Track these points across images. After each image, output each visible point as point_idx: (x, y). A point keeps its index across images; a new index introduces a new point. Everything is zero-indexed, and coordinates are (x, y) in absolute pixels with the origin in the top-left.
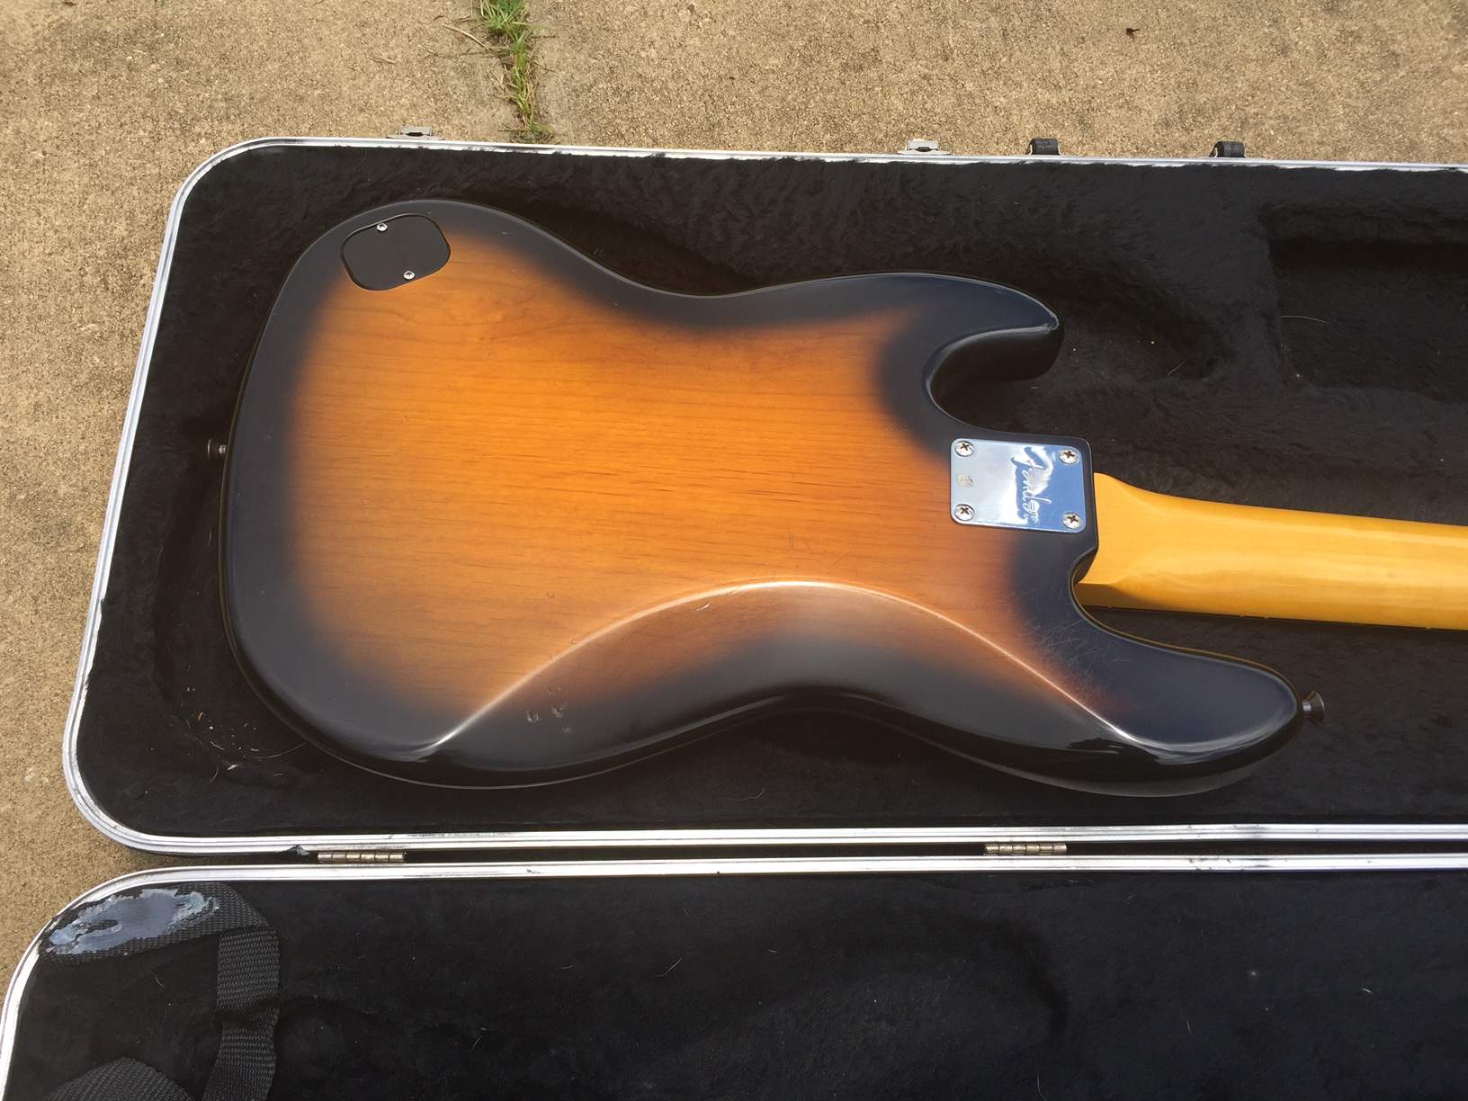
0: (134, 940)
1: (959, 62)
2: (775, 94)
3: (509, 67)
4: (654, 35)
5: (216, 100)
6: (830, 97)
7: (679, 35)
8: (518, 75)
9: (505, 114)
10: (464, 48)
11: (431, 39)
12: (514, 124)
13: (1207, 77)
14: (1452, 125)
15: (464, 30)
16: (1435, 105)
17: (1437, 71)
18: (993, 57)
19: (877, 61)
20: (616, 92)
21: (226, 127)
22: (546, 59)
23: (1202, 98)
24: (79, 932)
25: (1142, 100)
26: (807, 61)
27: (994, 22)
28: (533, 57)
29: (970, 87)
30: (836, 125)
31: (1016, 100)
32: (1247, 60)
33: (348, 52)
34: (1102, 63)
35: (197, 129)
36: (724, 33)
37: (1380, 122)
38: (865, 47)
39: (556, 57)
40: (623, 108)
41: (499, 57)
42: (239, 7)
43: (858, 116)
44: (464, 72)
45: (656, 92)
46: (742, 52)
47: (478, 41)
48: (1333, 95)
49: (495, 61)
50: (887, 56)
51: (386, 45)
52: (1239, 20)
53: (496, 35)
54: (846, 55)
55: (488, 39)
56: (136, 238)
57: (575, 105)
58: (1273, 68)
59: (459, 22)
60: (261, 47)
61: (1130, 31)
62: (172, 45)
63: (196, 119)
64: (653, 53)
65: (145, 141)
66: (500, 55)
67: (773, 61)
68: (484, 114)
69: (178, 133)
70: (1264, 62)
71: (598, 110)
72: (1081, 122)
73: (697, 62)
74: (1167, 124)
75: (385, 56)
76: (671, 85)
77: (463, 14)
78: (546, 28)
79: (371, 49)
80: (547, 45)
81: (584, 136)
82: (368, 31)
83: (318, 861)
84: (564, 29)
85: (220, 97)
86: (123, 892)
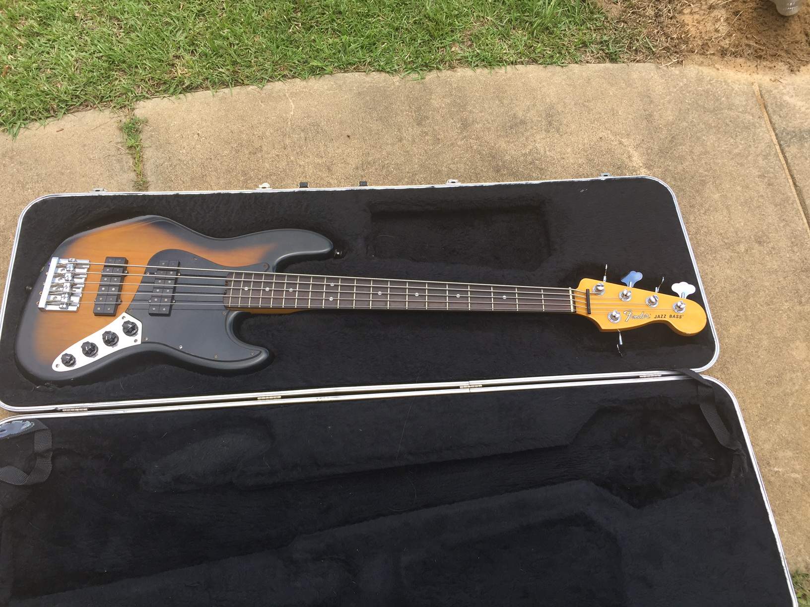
0: (10, 435)
1: (289, 149)
2: (226, 164)
3: (134, 158)
4: (185, 144)
5: (34, 176)
6: (244, 164)
7: (193, 144)
8: (137, 161)
9: (132, 175)
10: (119, 153)
11: (108, 150)
12: (135, 179)
13: (373, 151)
14: (454, 163)
15: (119, 146)
16: (449, 157)
17: (452, 144)
18: (300, 147)
19: (261, 151)
20: (171, 165)
21: (37, 185)
22: (147, 155)
23: (370, 159)
25: (349, 160)
26: (237, 151)
27: (302, 135)
28: (143, 155)
29: (292, 158)
30: (246, 174)
31: (307, 162)
32: (388, 144)
33: (79, 156)
35: (27, 186)
36: (209, 143)
37: (430, 164)
38: (257, 145)
39: (150, 154)
40: (173, 171)
42: (41, 142)
43: (253, 170)
44: (119, 161)
45: (185, 165)
46: (215, 149)
47: (124, 150)
48: (415, 155)
49: (130, 156)
50: (265, 149)
51: (92, 153)
52: (387, 129)
53: (130, 147)
54: (251, 149)
55: (127, 149)
56: (7, 226)
57: (157, 171)
58: (396, 147)
59: (118, 143)
60: (49, 156)
61: (348, 136)
62: (18, 157)
63: (27, 183)
64: (184, 151)
65: (10, 191)
66: (132, 154)
67: (225, 152)
68: (125, 176)
69: (21, 188)
70: (393, 144)
71: (165, 173)
72: (328, 169)
73: (199, 154)
74: (357, 168)
75: (92, 156)
76: (190, 162)
77: (119, 140)
78: (147, 144)
79: (87, 155)
80: (148, 150)
81: (160, 182)
82: (86, 148)
83: (63, 412)
84: (154, 144)
85: (35, 174)
86: (7, 422)
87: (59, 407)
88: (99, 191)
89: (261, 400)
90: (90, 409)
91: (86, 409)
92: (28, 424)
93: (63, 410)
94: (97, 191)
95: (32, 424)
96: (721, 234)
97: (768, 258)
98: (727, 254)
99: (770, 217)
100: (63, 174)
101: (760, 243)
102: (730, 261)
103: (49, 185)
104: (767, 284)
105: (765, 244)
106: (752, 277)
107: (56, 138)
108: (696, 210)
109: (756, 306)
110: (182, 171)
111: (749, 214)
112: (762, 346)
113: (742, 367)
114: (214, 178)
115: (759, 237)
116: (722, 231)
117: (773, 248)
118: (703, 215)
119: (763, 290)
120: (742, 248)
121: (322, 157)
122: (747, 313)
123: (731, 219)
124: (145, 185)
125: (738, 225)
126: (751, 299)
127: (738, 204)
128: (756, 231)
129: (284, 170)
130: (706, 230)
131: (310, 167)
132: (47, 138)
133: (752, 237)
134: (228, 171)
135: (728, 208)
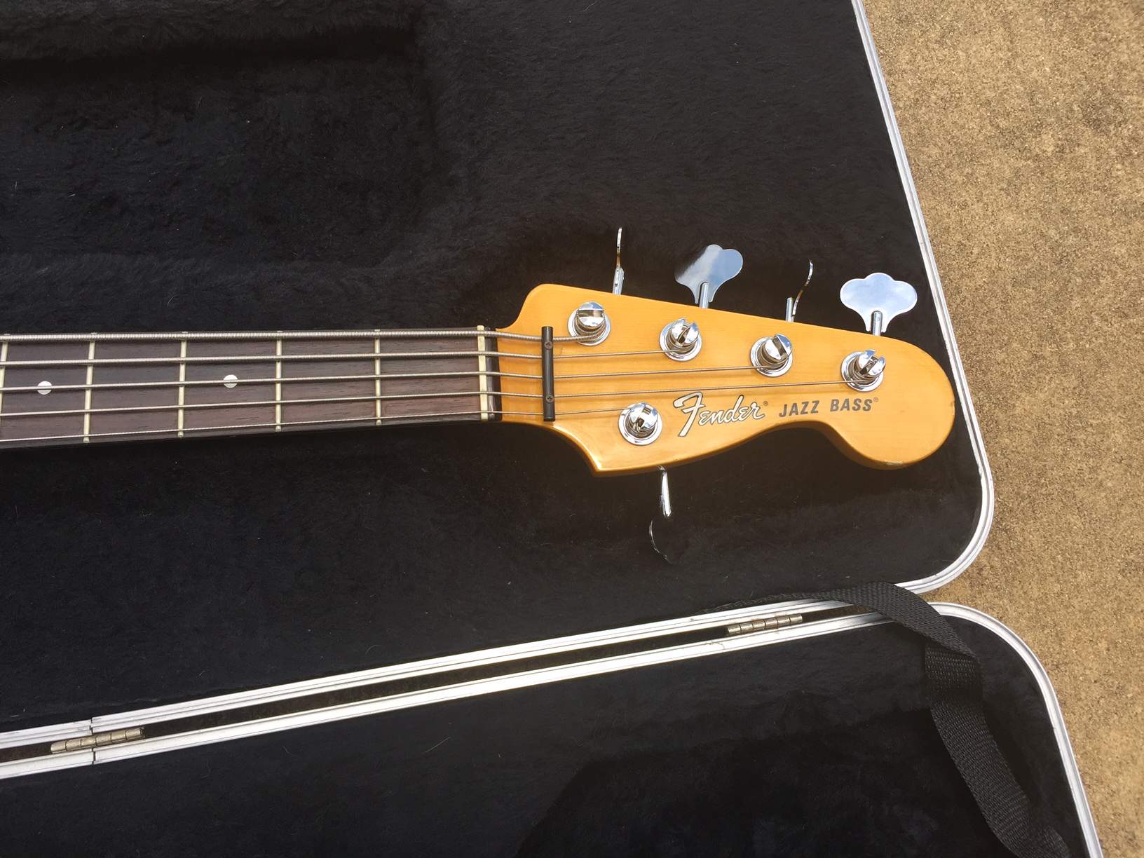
96: (989, 102)
97: (1119, 170)
98: (1004, 163)
99: (1123, 46)
101: (1096, 125)
102: (1013, 186)
104: (1119, 251)
105: (1112, 127)
106: (1076, 231)
108: (916, 32)
109: (1092, 321)
111: (1065, 39)
112: (1109, 449)
113: (1050, 523)
115: (1095, 108)
116: (990, 94)
117: (1133, 139)
118: (936, 46)
119: (1109, 271)
120: (1048, 143)
122: (1065, 348)
123: (1015, 56)
125: (1034, 74)
126: (1076, 302)
127: (1035, 11)
128: (1087, 88)
130: (944, 92)
133: (1075, 108)
135: (1005, 22)
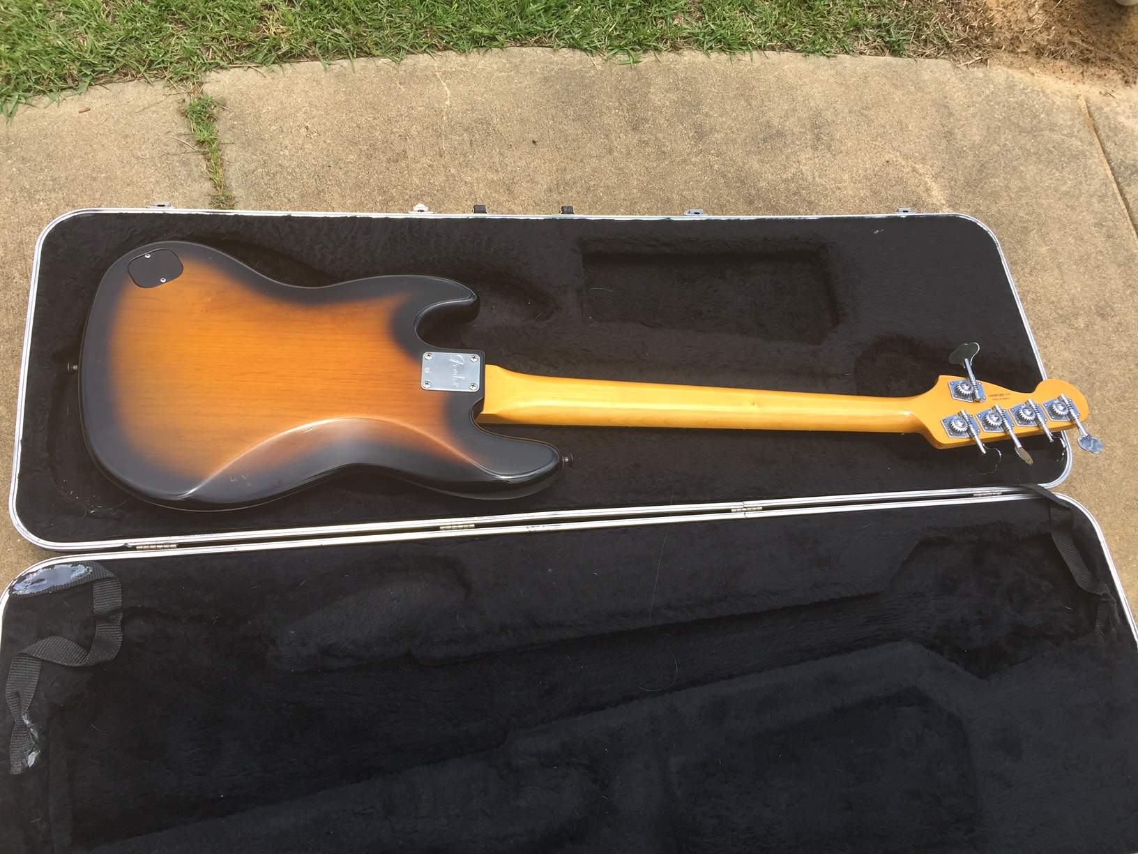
0: (53, 586)
1: (448, 157)
2: (353, 175)
3: (209, 160)
4: (287, 142)
5: (47, 180)
6: (381, 176)
7: (301, 142)
8: (213, 165)
9: (207, 186)
10: (183, 150)
11: (165, 145)
12: (213, 191)
13: (571, 166)
14: (688, 189)
15: (183, 140)
16: (681, 179)
17: (684, 161)
18: (465, 155)
19: (405, 157)
20: (267, 174)
21: (54, 195)
22: (229, 156)
23: (568, 177)
24: (27, 584)
25: (538, 178)
26: (369, 157)
27: (466, 136)
28: (222, 155)
29: (453, 171)
30: (384, 192)
31: (476, 178)
32: (592, 157)
33: (118, 152)
34: (520, 158)
35: (38, 197)
36: (325, 142)
37: (654, 188)
38: (399, 149)
39: (234, 155)
40: (271, 182)
41: (203, 154)
42: (55, 127)
43: (395, 186)
44: (185, 163)
45: (289, 174)
46: (335, 152)
47: (191, 147)
48: (632, 175)
49: (201, 157)
50: (411, 155)
51: (140, 148)
52: (589, 135)
53: (201, 143)
54: (390, 154)
55: (196, 145)
56: (9, 257)
57: (246, 181)
58: (604, 161)
59: (179, 135)
60: (70, 150)
61: (534, 142)
62: (19, 149)
63: (36, 191)
64: (287, 153)
65: (9, 204)
66: (204, 154)
67: (351, 157)
68: (196, 186)
69: (27, 199)
70: (599, 158)
71: (258, 184)
72: (508, 190)
73: (310, 157)
74: (551, 191)
75: (139, 154)
76: (297, 170)
77: (182, 130)
78: (228, 139)
79: (132, 150)
80: (229, 148)
81: (251, 198)
82: (129, 140)
83: (136, 550)
84: (238, 139)
85: (49, 178)
86: (46, 567)
87: (131, 542)
88: (163, 206)
89: (446, 529)
90: (180, 546)
91: (175, 546)
92: (82, 570)
93: (137, 547)
94: (159, 206)
95: (88, 569)
96: (1053, 302)
97: (1114, 337)
98: (1062, 330)
99: (1113, 281)
100: (95, 179)
101: (1103, 316)
102: (1067, 340)
103: (74, 196)
104: (1116, 373)
105: (1109, 318)
106: (1096, 362)
107: (79, 122)
108: (1019, 269)
109: (1105, 402)
110: (285, 183)
111: (1086, 276)
112: (1115, 457)
113: (1092, 485)
114: (336, 196)
115: (1103, 309)
116: (1054, 299)
117: (1120, 323)
118: (1028, 275)
119: (1112, 381)
120: (1081, 322)
121: (497, 171)
122: (1094, 413)
123: (1064, 282)
124: (229, 201)
125: (1073, 291)
126: (1098, 393)
127: (1072, 262)
128: (1097, 299)
129: (443, 189)
130: (1033, 296)
131: (481, 185)
132: (64, 122)
133: (1092, 308)
134: (359, 186)
135: (1059, 266)
